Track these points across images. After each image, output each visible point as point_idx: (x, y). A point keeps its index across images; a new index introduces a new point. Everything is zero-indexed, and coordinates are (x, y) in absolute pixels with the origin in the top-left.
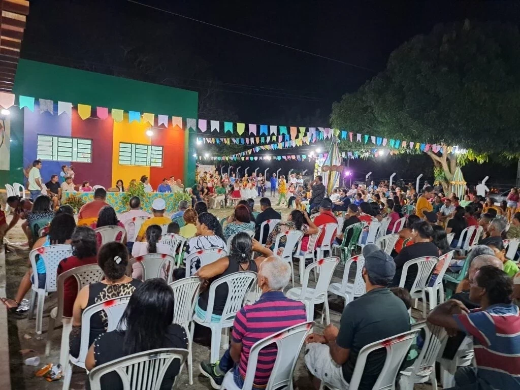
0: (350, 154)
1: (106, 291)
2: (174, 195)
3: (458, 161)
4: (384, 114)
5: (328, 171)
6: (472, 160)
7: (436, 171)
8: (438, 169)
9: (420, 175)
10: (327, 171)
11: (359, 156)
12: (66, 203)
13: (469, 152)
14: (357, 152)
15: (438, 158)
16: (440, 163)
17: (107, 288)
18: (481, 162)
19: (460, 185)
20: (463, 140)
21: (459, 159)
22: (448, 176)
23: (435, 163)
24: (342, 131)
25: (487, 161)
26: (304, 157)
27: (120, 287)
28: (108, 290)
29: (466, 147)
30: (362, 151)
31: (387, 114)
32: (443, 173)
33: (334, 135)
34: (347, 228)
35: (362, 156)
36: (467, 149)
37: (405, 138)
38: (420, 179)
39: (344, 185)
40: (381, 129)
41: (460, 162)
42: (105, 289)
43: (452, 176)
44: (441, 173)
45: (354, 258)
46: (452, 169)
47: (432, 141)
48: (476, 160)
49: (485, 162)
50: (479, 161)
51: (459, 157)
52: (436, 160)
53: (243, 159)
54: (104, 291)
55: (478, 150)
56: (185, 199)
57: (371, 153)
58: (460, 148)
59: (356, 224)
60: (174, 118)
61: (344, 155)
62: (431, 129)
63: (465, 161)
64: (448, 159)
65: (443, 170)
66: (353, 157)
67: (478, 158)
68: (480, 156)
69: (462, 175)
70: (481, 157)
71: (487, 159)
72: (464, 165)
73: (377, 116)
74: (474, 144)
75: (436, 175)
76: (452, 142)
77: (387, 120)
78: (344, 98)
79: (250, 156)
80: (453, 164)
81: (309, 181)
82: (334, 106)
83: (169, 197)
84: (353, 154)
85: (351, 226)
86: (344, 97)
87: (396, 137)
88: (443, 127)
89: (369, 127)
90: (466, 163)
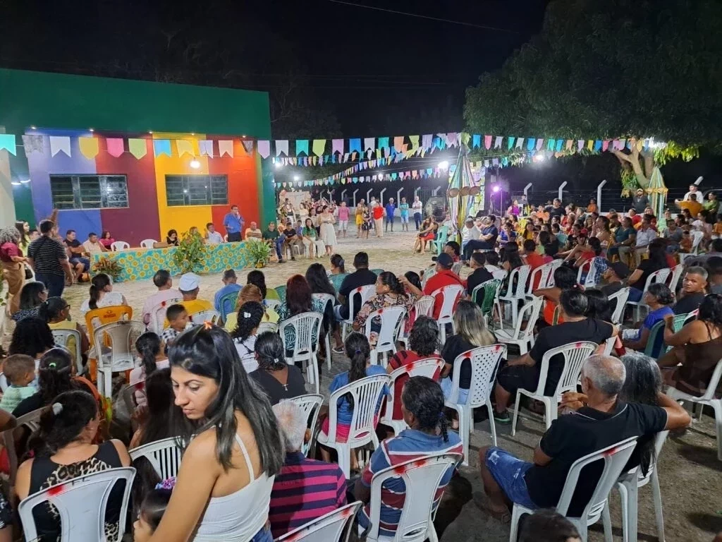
0: (495, 162)
1: (57, 475)
2: (246, 245)
3: (656, 159)
4: (541, 99)
5: (458, 196)
6: (675, 157)
7: (624, 176)
8: (626, 172)
9: (601, 181)
10: (456, 196)
11: (510, 163)
12: (96, 271)
13: (669, 145)
14: (506, 158)
15: (625, 157)
16: (630, 163)
17: (59, 469)
18: (688, 158)
19: (659, 194)
20: (659, 129)
21: (656, 155)
22: (642, 181)
23: (623, 162)
24: (474, 136)
25: (698, 157)
26: (430, 172)
27: (79, 467)
28: (59, 473)
29: (665, 139)
30: (513, 157)
31: (546, 99)
32: (634, 178)
33: (462, 143)
34: (475, 288)
35: (514, 163)
36: (666, 142)
37: (574, 133)
38: (602, 188)
39: (491, 206)
40: (538, 121)
41: (659, 159)
42: (56, 473)
43: (648, 180)
44: (631, 178)
45: (466, 354)
46: (647, 170)
47: (614, 134)
48: (681, 155)
49: (694, 158)
50: (686, 157)
51: (658, 153)
52: (623, 160)
53: (343, 181)
54: (54, 476)
55: (682, 143)
56: (262, 249)
57: (526, 158)
58: (656, 141)
59: (487, 282)
60: (221, 142)
61: (487, 164)
62: (611, 116)
63: (666, 159)
64: (641, 157)
65: (634, 174)
66: (501, 166)
67: (683, 153)
68: (687, 150)
69: (662, 178)
70: (689, 152)
71: (698, 153)
72: (665, 163)
73: (531, 102)
74: (677, 134)
75: (624, 182)
76: (643, 133)
77: (546, 107)
78: (482, 80)
79: (351, 176)
80: (648, 164)
81: (441, 203)
82: (469, 91)
83: (239, 248)
84: (500, 161)
85: (480, 286)
86: (481, 78)
87: (560, 133)
88: (629, 112)
89: (521, 120)
90: (667, 161)
